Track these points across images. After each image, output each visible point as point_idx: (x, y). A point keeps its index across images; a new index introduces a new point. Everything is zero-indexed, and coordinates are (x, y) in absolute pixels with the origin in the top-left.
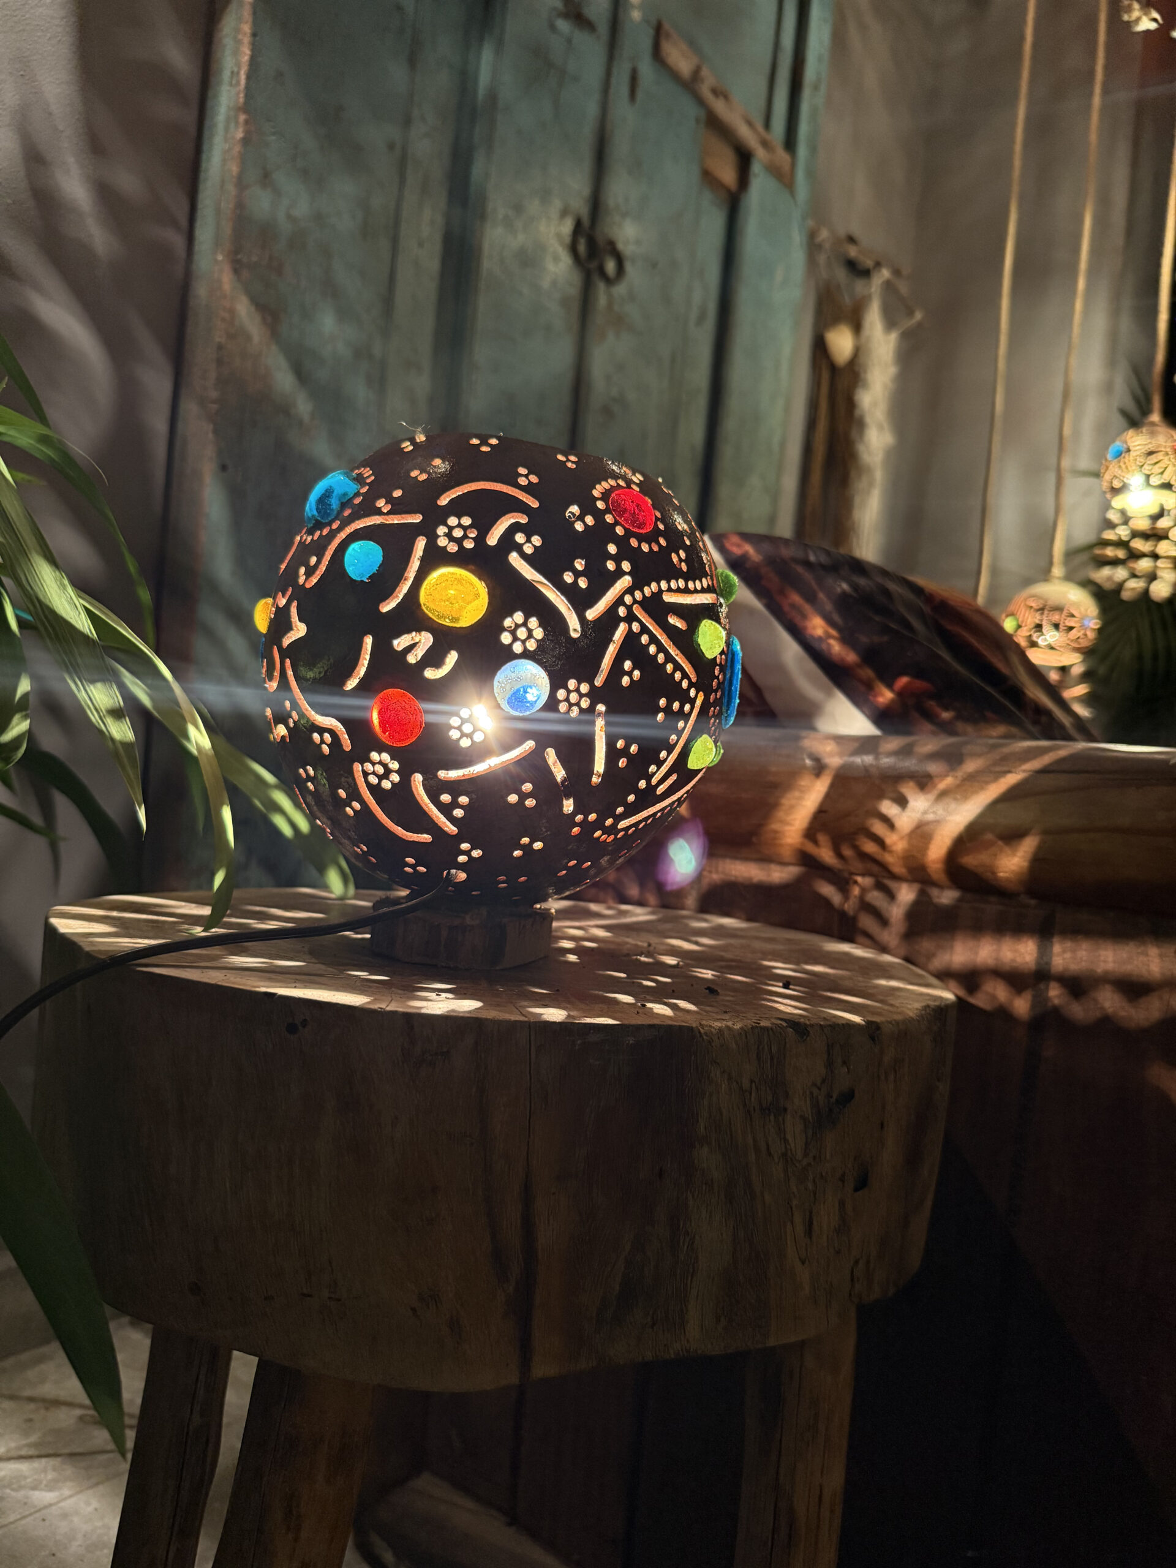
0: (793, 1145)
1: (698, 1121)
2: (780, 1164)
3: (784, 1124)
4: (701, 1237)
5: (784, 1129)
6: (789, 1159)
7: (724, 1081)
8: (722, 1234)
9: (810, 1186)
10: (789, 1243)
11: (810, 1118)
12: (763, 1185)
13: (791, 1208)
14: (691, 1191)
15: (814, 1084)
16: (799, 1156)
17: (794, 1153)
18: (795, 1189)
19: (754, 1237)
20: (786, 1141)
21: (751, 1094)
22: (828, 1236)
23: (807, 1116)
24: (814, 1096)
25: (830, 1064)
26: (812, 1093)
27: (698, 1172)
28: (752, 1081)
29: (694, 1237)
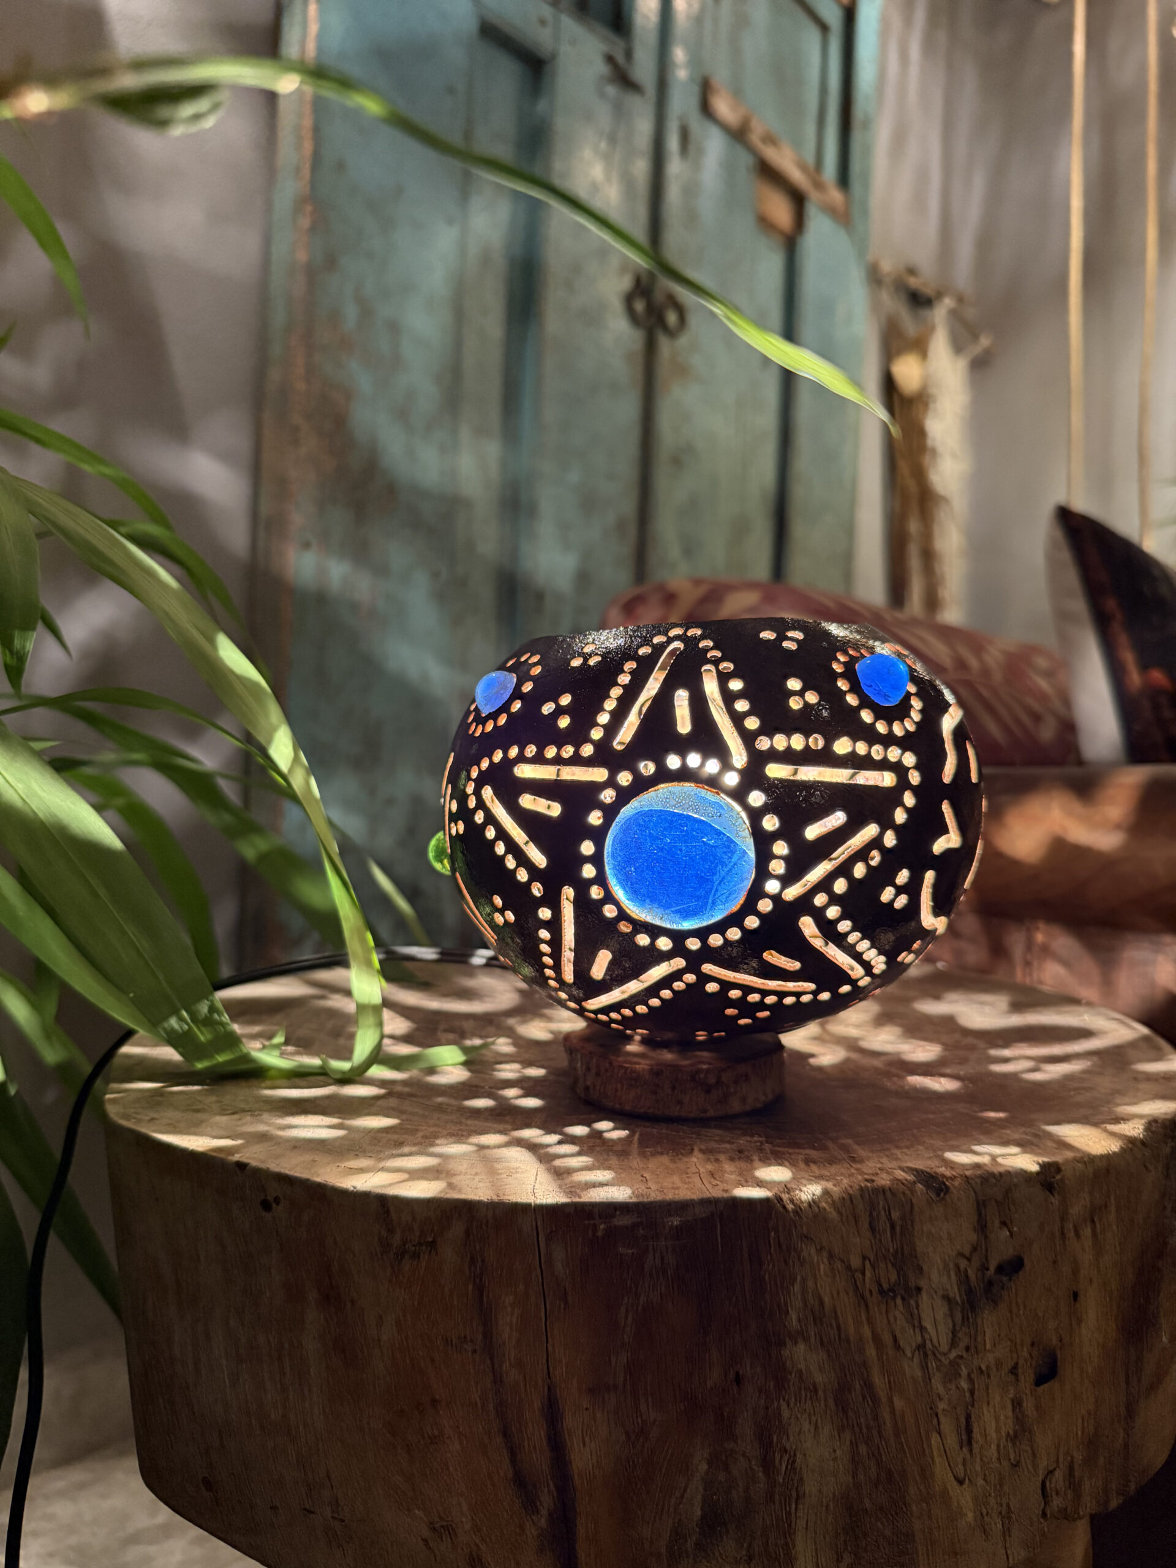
0: (933, 1333)
1: (788, 1311)
2: (915, 1360)
3: (917, 1309)
4: (805, 1455)
5: (919, 1315)
6: (929, 1353)
7: (822, 1260)
8: (835, 1451)
9: (964, 1385)
10: (937, 1460)
11: (958, 1299)
12: (890, 1387)
13: (937, 1415)
14: (784, 1400)
15: (961, 1255)
16: (944, 1347)
17: (937, 1345)
18: (941, 1390)
19: (883, 1453)
20: (922, 1329)
21: (864, 1274)
22: (998, 1446)
23: (951, 1295)
24: (962, 1268)
25: (982, 1227)
26: (957, 1266)
27: (793, 1375)
28: (864, 1258)
29: (795, 1454)
